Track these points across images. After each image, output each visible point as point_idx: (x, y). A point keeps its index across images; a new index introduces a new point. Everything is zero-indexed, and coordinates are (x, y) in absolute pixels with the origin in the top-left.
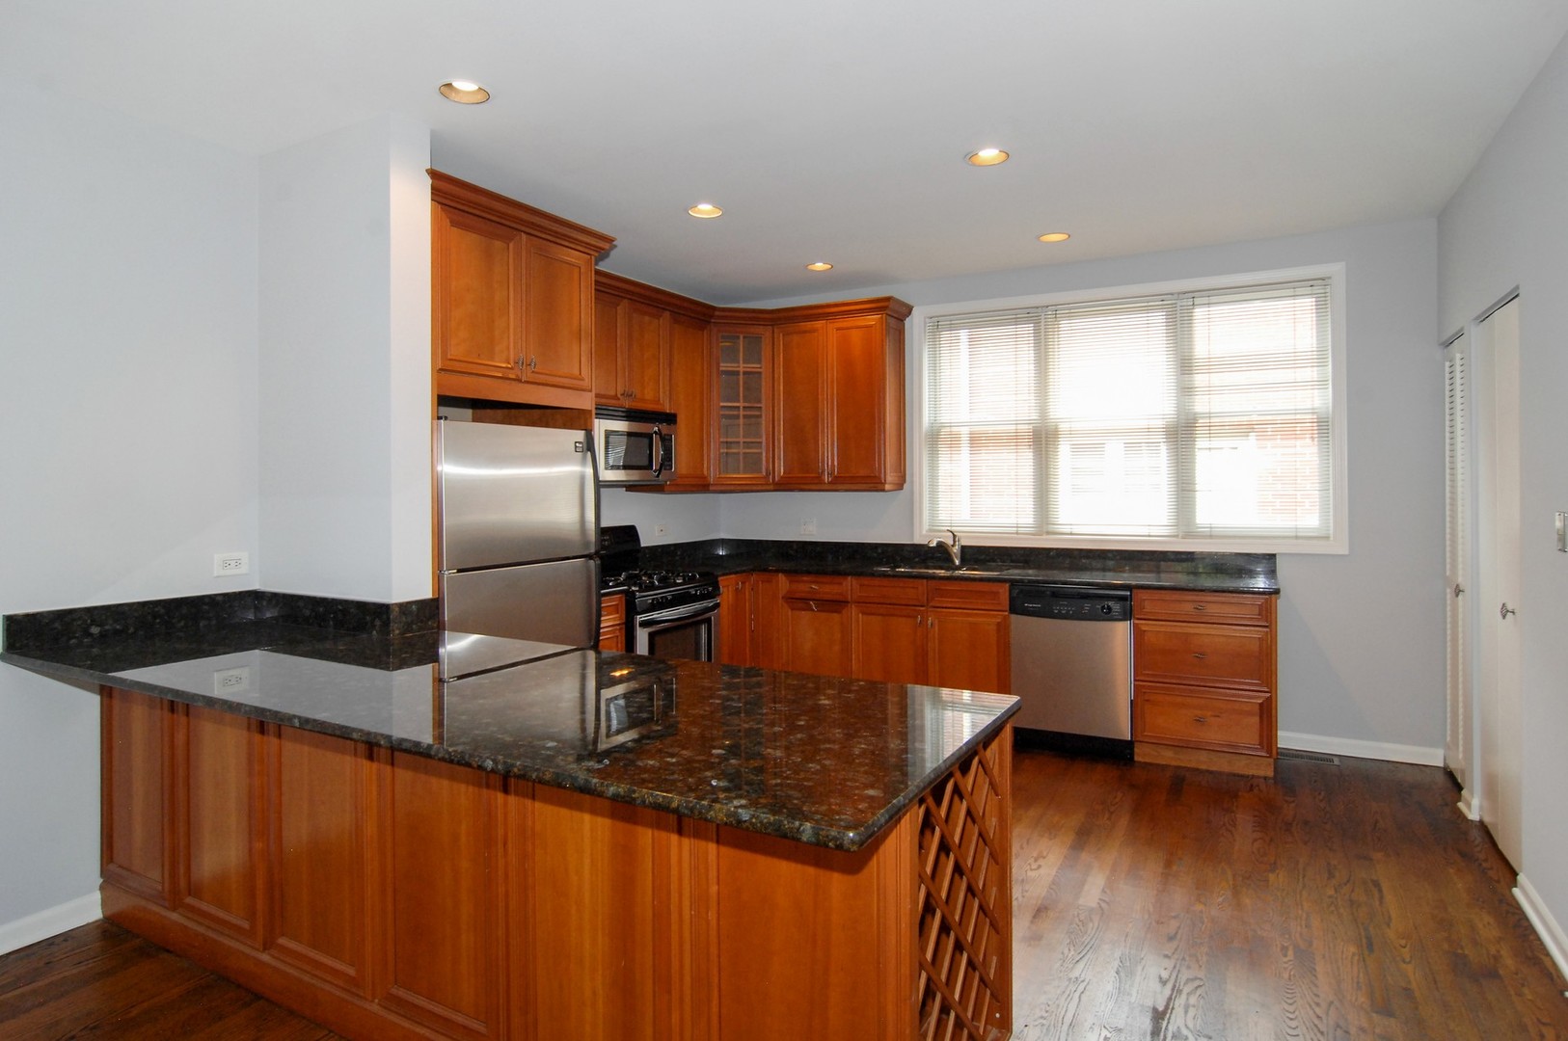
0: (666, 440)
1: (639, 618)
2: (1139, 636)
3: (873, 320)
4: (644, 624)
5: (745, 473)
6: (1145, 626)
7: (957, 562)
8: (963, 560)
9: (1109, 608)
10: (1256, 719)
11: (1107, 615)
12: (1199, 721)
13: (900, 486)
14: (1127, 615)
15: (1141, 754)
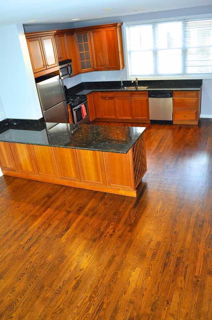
0: (70, 66)
1: (73, 109)
2: (174, 100)
3: (114, 28)
4: (74, 110)
5: (87, 68)
6: (175, 98)
7: (137, 85)
8: (139, 84)
9: (168, 95)
10: (195, 115)
11: (168, 97)
12: (185, 116)
13: (123, 68)
14: (171, 96)
15: (174, 123)
